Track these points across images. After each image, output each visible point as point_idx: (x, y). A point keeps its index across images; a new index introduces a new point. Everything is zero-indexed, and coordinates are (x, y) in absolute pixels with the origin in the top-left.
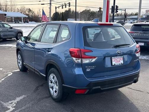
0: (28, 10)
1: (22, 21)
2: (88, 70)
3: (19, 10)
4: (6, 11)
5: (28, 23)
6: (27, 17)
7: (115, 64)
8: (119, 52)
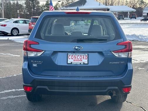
0: (139, 2)
1: (128, 16)
2: (35, 65)
3: (128, 3)
4: (112, 5)
5: (136, 19)
6: (134, 11)
7: (72, 63)
8: (77, 48)
